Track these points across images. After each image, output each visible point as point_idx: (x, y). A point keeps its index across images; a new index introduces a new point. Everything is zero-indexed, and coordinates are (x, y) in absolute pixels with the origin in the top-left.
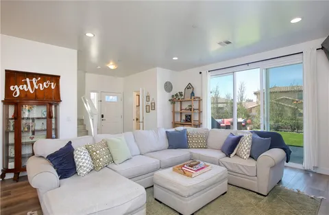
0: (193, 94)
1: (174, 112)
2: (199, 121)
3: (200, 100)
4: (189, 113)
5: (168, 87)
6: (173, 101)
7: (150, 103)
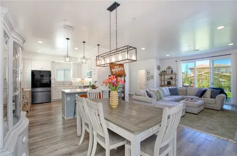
0: (172, 71)
1: (161, 80)
2: (175, 84)
3: (176, 75)
4: (170, 80)
5: (159, 68)
6: (161, 75)
7: (150, 76)
